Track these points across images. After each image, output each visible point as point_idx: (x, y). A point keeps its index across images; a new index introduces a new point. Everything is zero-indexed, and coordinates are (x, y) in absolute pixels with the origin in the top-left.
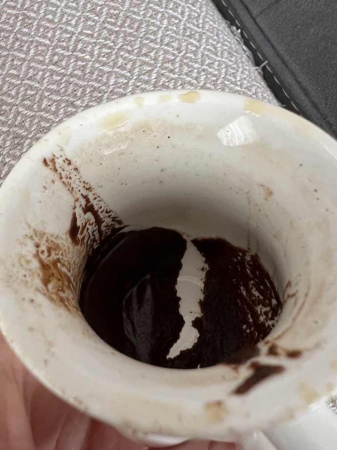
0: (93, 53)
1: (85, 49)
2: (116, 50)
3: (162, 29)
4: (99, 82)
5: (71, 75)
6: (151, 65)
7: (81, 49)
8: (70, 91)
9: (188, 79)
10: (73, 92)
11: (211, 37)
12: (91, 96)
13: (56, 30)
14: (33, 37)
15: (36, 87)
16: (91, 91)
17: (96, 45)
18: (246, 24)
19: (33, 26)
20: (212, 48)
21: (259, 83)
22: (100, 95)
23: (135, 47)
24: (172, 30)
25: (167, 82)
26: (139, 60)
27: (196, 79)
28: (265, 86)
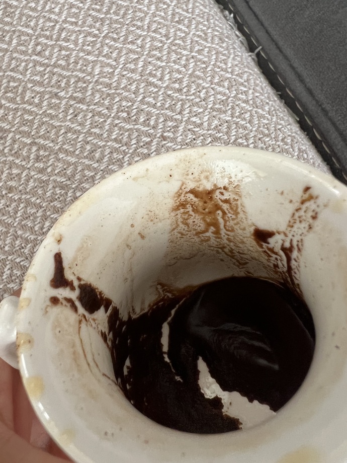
0: (77, 42)
1: (69, 38)
2: (101, 38)
3: (150, 15)
4: (84, 71)
5: (55, 65)
6: (137, 53)
7: (64, 38)
8: (53, 81)
9: (177, 67)
10: (57, 83)
11: (202, 23)
12: (75, 87)
13: (39, 19)
14: (16, 26)
15: (18, 79)
16: (76, 81)
17: (80, 34)
18: (240, 9)
19: (15, 15)
20: (201, 34)
21: (251, 70)
22: (85, 85)
23: (121, 35)
24: (160, 15)
25: (155, 70)
26: (125, 48)
27: (185, 66)
28: (259, 72)
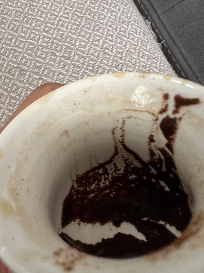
0: (68, 28)
1: (63, 25)
2: (81, 27)
3: (107, 17)
4: (70, 43)
5: (55, 39)
6: (100, 36)
7: (61, 25)
8: (53, 47)
9: (120, 46)
10: (55, 48)
11: (134, 24)
12: (65, 51)
13: (48, 14)
14: (35, 16)
15: (34, 44)
16: (66, 48)
17: (70, 23)
18: (154, 19)
19: (35, 10)
20: (134, 30)
21: (159, 52)
22: (70, 50)
23: (92, 26)
24: (113, 18)
25: (108, 46)
26: (93, 33)
27: (125, 46)
28: (163, 54)
